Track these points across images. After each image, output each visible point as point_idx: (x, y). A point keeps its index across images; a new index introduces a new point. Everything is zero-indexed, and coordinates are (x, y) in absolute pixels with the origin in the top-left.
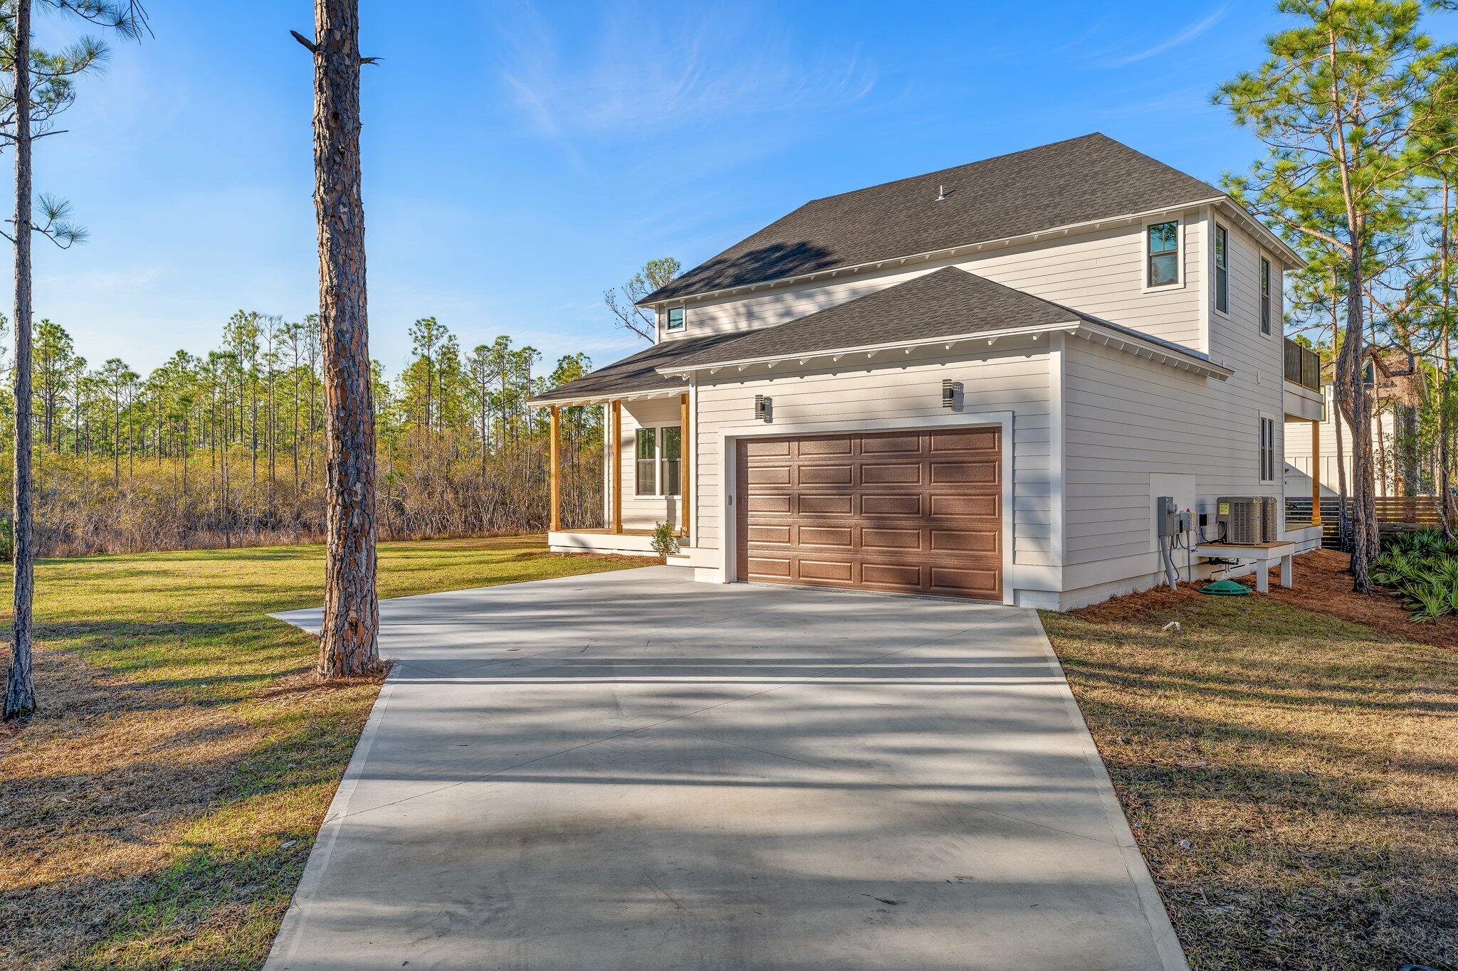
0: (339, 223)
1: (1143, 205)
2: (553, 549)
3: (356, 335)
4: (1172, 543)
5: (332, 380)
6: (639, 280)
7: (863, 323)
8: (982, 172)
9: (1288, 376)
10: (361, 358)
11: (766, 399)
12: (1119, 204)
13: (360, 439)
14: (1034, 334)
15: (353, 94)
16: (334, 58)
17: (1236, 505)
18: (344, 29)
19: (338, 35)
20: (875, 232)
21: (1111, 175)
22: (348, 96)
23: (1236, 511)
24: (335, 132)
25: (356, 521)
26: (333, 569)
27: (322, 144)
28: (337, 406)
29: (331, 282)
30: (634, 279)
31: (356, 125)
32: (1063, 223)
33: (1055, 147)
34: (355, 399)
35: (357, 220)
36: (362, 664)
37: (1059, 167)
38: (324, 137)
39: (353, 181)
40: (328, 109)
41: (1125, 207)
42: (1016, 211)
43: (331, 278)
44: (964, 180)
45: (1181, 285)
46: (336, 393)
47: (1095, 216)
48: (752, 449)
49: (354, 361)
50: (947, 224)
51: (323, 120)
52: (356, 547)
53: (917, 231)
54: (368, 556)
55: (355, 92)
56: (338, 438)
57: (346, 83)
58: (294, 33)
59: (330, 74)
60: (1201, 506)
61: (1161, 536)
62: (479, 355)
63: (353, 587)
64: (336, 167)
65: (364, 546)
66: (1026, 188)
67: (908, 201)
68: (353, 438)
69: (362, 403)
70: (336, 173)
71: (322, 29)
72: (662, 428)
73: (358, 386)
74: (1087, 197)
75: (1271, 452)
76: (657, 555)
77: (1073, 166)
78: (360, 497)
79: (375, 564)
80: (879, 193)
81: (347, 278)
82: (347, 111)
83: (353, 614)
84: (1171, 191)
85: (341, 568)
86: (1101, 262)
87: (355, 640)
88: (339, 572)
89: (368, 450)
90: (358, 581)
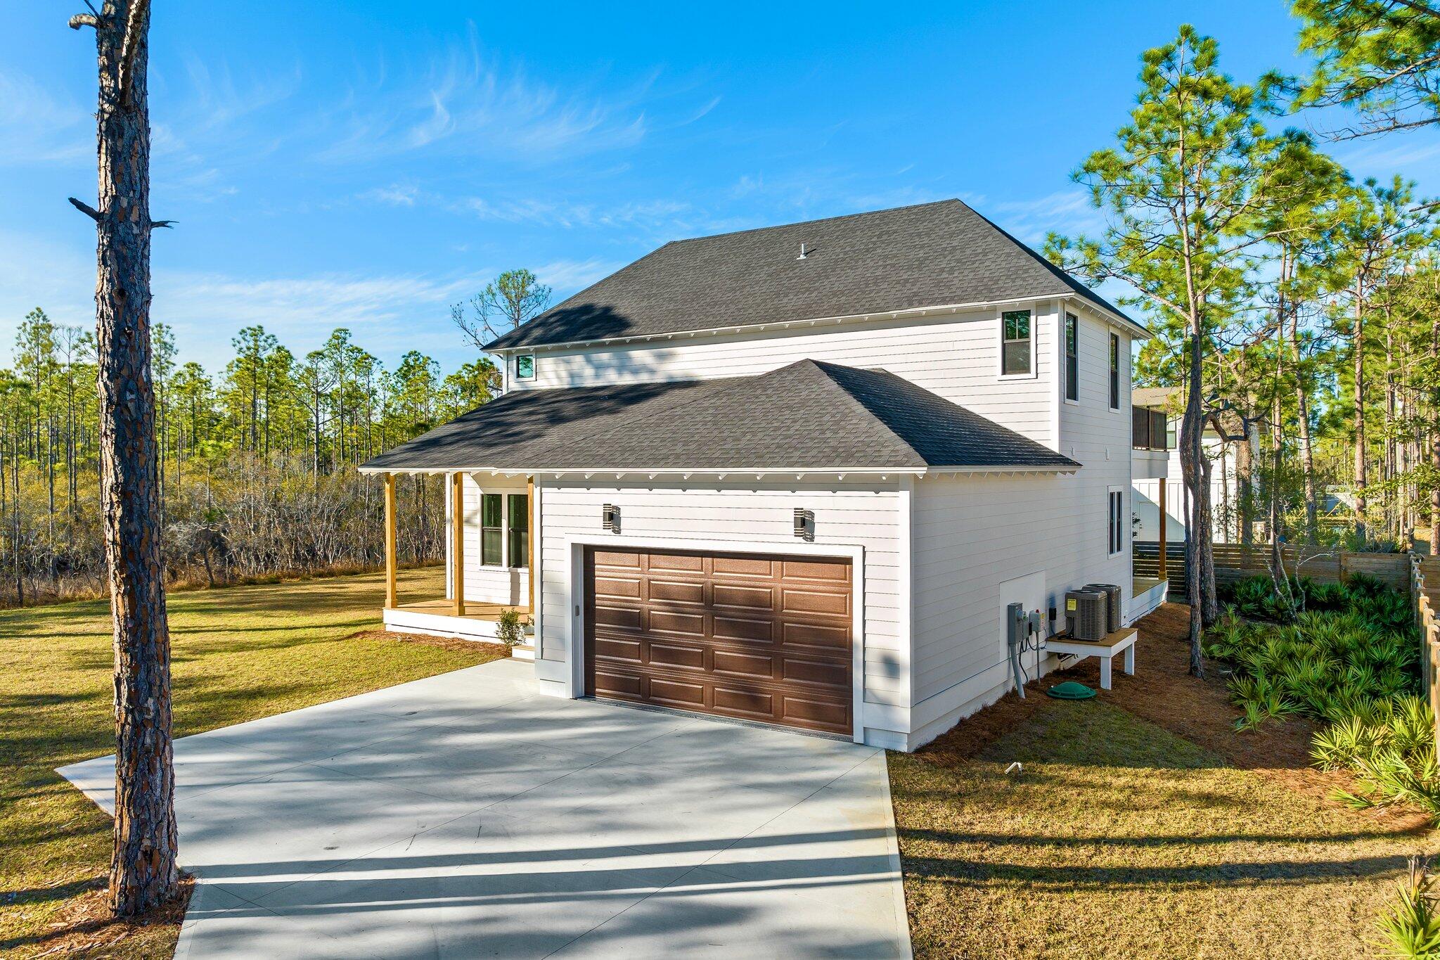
0: (126, 412)
1: (998, 293)
2: (389, 628)
3: (145, 535)
4: (1022, 647)
5: (119, 587)
6: (489, 291)
7: (716, 433)
8: (844, 230)
9: (1136, 443)
10: (152, 560)
11: (613, 507)
12: (976, 288)
13: (153, 650)
14: (884, 475)
15: (141, 264)
16: (120, 228)
17: (1083, 601)
18: (131, 194)
19: (124, 202)
20: (734, 290)
21: (968, 252)
22: (136, 268)
23: (1083, 606)
24: (121, 311)
25: (148, 740)
26: (123, 794)
27: (106, 324)
28: (125, 616)
29: (117, 478)
30: (485, 289)
31: (145, 299)
32: (921, 304)
33: (916, 211)
34: (145, 607)
35: (146, 406)
36: (159, 895)
37: (919, 235)
38: (108, 316)
39: (142, 362)
40: (113, 286)
41: (980, 293)
42: (876, 284)
43: (116, 474)
44: (826, 238)
45: (1033, 374)
46: (123, 601)
47: (952, 300)
48: (598, 556)
49: (143, 565)
50: (807, 290)
51: (107, 297)
52: (149, 770)
53: (778, 295)
54: (163, 776)
55: (145, 262)
56: (126, 651)
57: (134, 254)
58: (73, 201)
59: (115, 246)
60: (1051, 600)
61: (1011, 643)
62: (312, 362)
63: (147, 813)
64: (121, 350)
65: (158, 765)
66: (886, 257)
67: (770, 256)
68: (143, 650)
69: (154, 609)
70: (122, 356)
71: (106, 195)
72: (509, 496)
73: (149, 592)
74: (945, 275)
75: (1119, 523)
76: (502, 642)
77: (933, 236)
78: (152, 714)
79: (172, 783)
80: (741, 242)
81: (135, 474)
82: (135, 285)
83: (147, 843)
84: (1024, 279)
85: (132, 793)
86: (958, 346)
87: (150, 870)
88: (129, 799)
89: (162, 660)
90: (152, 805)
